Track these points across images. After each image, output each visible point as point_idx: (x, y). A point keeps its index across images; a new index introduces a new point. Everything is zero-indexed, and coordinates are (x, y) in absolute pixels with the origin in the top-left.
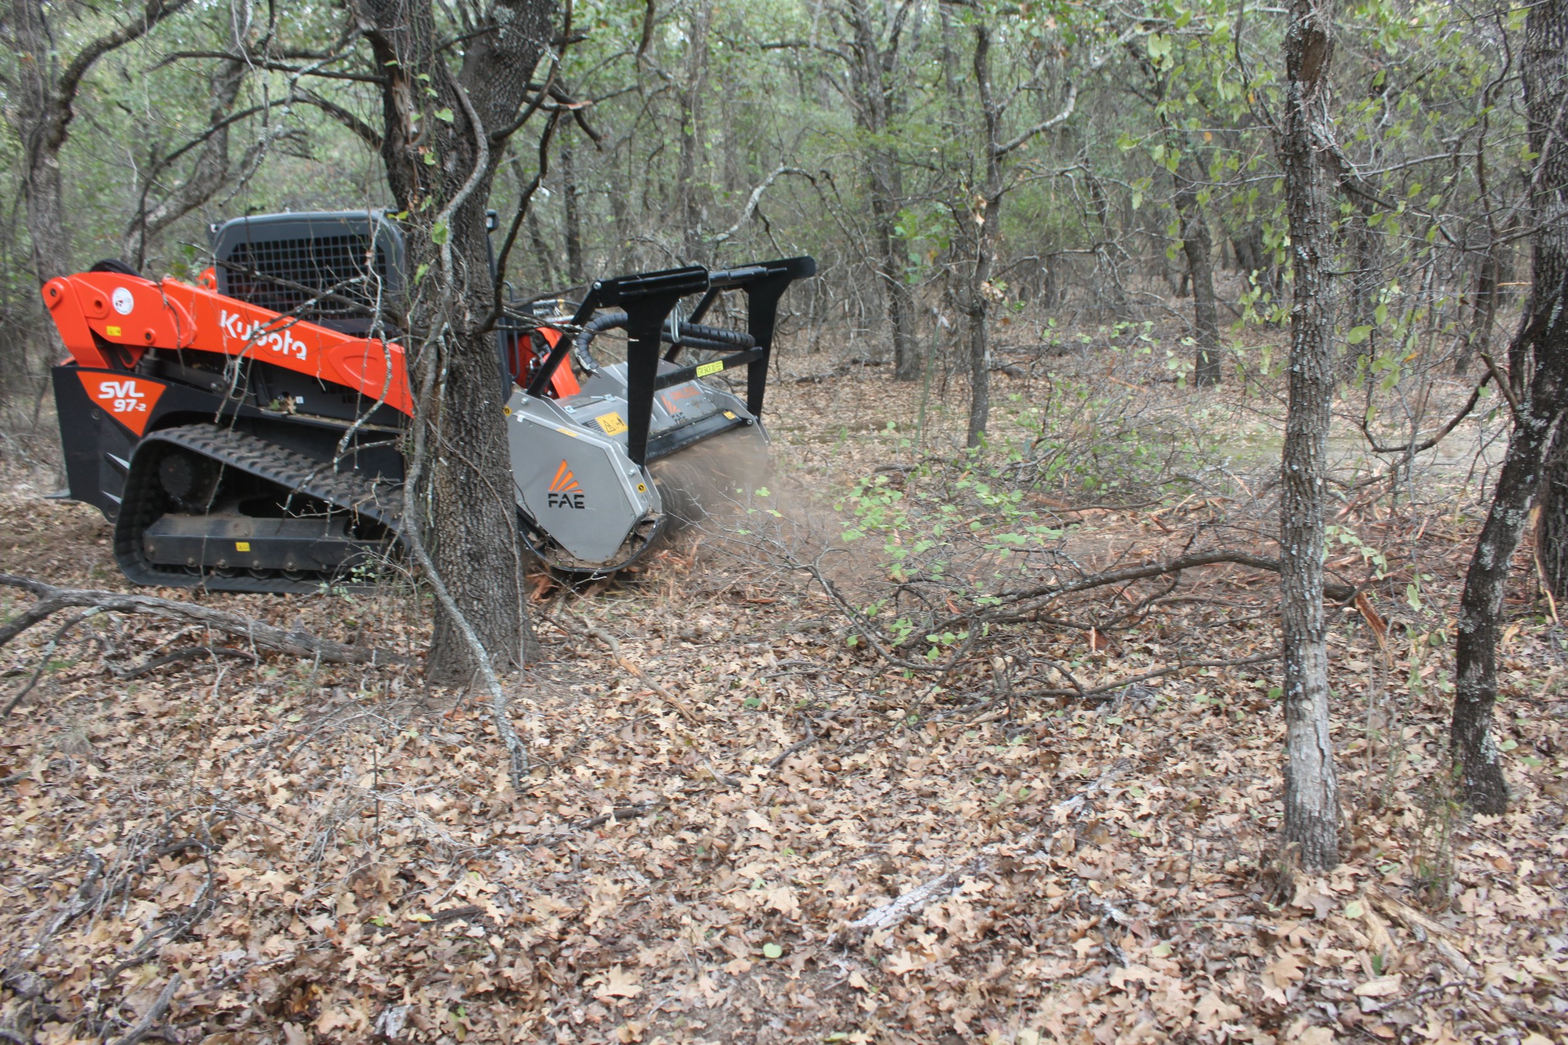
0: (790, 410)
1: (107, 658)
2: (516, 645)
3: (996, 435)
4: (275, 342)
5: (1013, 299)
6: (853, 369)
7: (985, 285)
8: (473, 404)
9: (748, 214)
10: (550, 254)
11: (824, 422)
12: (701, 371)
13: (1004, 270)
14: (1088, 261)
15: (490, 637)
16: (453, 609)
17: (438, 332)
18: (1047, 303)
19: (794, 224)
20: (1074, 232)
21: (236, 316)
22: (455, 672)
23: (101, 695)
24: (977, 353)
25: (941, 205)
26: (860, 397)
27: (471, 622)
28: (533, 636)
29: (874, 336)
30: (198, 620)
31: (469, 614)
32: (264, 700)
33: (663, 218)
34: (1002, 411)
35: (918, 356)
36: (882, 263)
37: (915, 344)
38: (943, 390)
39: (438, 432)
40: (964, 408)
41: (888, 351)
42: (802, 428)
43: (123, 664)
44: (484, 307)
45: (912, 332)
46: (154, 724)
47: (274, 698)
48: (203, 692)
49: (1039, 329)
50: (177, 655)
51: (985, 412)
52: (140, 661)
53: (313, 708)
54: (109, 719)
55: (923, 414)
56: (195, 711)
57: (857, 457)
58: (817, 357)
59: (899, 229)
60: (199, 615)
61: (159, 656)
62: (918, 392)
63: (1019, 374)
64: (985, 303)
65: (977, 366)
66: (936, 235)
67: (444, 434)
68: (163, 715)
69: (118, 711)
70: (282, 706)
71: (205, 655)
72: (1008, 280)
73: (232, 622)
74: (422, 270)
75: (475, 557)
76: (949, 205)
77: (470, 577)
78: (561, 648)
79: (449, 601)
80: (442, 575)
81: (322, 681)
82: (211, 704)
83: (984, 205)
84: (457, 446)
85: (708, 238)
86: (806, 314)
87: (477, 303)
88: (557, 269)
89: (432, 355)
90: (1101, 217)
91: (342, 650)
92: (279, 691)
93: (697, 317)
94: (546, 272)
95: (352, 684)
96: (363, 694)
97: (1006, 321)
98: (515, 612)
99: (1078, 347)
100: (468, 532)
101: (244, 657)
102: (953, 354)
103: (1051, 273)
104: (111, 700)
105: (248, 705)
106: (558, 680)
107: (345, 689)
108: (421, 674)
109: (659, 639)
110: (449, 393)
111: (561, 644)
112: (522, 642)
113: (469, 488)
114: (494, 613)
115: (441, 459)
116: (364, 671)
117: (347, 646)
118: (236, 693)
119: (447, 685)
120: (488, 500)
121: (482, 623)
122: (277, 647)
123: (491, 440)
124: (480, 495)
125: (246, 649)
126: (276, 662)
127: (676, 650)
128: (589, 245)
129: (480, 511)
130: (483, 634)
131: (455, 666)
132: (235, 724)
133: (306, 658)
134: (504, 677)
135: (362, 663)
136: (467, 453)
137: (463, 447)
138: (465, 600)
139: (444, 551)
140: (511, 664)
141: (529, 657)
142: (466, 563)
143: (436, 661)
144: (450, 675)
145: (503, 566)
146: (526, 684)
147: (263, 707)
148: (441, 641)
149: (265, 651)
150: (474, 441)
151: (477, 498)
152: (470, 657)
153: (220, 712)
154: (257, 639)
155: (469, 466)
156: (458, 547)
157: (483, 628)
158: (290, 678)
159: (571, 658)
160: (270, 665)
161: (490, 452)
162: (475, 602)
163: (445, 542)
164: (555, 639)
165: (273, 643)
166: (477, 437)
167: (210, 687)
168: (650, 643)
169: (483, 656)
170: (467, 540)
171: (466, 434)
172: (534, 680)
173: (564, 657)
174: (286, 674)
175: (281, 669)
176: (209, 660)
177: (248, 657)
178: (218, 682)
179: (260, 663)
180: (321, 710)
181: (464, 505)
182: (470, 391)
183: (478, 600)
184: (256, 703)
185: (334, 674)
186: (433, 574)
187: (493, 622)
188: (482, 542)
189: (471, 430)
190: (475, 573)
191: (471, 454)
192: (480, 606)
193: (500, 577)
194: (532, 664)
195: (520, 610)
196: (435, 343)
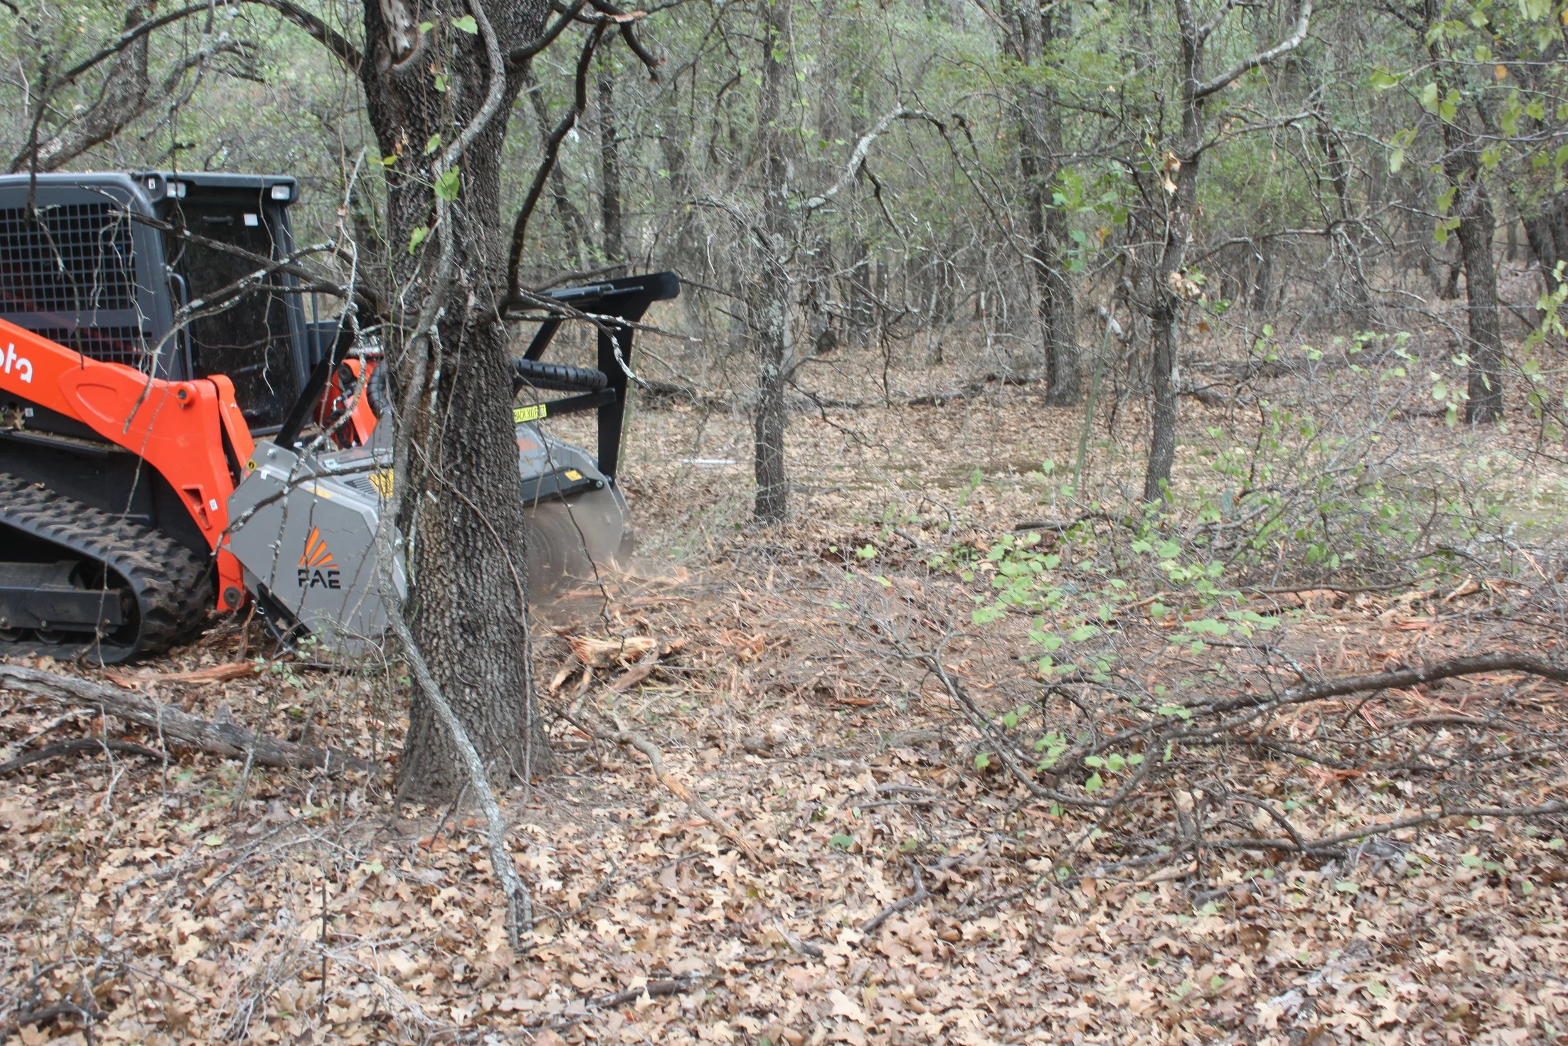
0: (900, 441)
2: (520, 750)
3: (1185, 484)
5: (1212, 298)
6: (988, 388)
7: (1175, 276)
8: (474, 420)
9: (852, 172)
10: (579, 219)
11: (946, 459)
13: (1201, 256)
14: (1318, 246)
15: (486, 739)
16: (438, 699)
17: (430, 320)
18: (1259, 304)
19: (912, 188)
20: (1299, 206)
22: (436, 784)
24: (1161, 371)
25: (1117, 165)
26: (996, 427)
27: (460, 717)
28: (544, 739)
29: (1018, 343)
30: (88, 702)
31: (458, 705)
32: (173, 814)
33: (734, 175)
34: (1192, 451)
35: (1077, 372)
36: (1033, 243)
37: (1074, 355)
38: (1112, 420)
39: (426, 456)
40: (1143, 445)
41: (1036, 365)
42: (916, 467)
44: (493, 288)
45: (1070, 339)
46: (21, 842)
47: (187, 812)
48: (90, 801)
49: (1248, 338)
50: (56, 748)
51: (1170, 452)
52: (5, 755)
53: (241, 827)
55: (1083, 451)
56: (77, 827)
57: (990, 508)
58: (938, 370)
59: (1059, 197)
60: (90, 694)
61: (32, 749)
62: (1076, 419)
63: (1217, 401)
64: (1174, 301)
65: (1160, 389)
66: (1108, 208)
67: (434, 459)
68: (33, 830)
70: (197, 823)
71: (95, 750)
72: (1207, 271)
73: (134, 706)
75: (470, 628)
76: (1128, 165)
77: (462, 656)
78: (581, 757)
79: (432, 687)
80: (424, 651)
81: (255, 791)
82: (101, 818)
83: (1177, 166)
84: (451, 476)
85: (794, 205)
86: (925, 310)
87: (485, 282)
88: (588, 241)
89: (422, 351)
90: (1339, 187)
91: (283, 749)
92: (195, 802)
94: (572, 245)
95: (295, 797)
96: (310, 810)
97: (1203, 326)
98: (522, 705)
99: (1302, 365)
100: (462, 593)
101: (147, 754)
102: (1127, 370)
103: (1267, 263)
105: (151, 820)
106: (576, 800)
107: (286, 802)
108: (389, 786)
109: (716, 750)
110: (443, 403)
111: (582, 751)
112: (529, 747)
113: (466, 534)
114: (493, 706)
115: (429, 493)
116: (312, 780)
117: (289, 745)
118: (136, 804)
119: (425, 802)
120: (490, 552)
121: (475, 719)
122: (194, 743)
123: (496, 470)
124: (480, 544)
125: (151, 743)
126: (192, 763)
127: (738, 765)
128: (633, 209)
129: (479, 566)
130: (476, 733)
131: (436, 776)
132: (132, 846)
133: (234, 758)
134: (503, 794)
135: (309, 768)
136: (464, 486)
137: (459, 479)
138: (454, 687)
139: (427, 619)
140: (512, 776)
141: (538, 768)
142: (457, 637)
143: (411, 769)
144: (429, 788)
145: (507, 642)
146: (533, 805)
147: (171, 823)
148: (419, 742)
149: (177, 746)
150: (474, 471)
151: (475, 548)
152: (457, 765)
153: (112, 829)
154: (168, 730)
155: (466, 504)
156: (447, 614)
157: (476, 725)
158: (210, 785)
159: (594, 770)
160: (184, 767)
161: (494, 486)
162: (467, 690)
163: (429, 606)
164: (574, 744)
165: (189, 737)
166: (478, 465)
167: (100, 794)
168: (703, 754)
169: (475, 764)
170: (459, 604)
171: (464, 461)
172: (544, 800)
173: (585, 769)
174: (204, 779)
175: (198, 773)
176: (101, 757)
177: (154, 754)
178: (111, 787)
179: (170, 764)
180: (251, 831)
181: (457, 557)
182: (470, 403)
183: (472, 687)
184: (162, 818)
185: (271, 782)
186: (412, 649)
187: (491, 718)
188: (480, 608)
189: (470, 455)
190: (469, 650)
191: (470, 487)
192: (474, 695)
193: (502, 656)
194: (541, 777)
195: (528, 704)
196: (426, 335)
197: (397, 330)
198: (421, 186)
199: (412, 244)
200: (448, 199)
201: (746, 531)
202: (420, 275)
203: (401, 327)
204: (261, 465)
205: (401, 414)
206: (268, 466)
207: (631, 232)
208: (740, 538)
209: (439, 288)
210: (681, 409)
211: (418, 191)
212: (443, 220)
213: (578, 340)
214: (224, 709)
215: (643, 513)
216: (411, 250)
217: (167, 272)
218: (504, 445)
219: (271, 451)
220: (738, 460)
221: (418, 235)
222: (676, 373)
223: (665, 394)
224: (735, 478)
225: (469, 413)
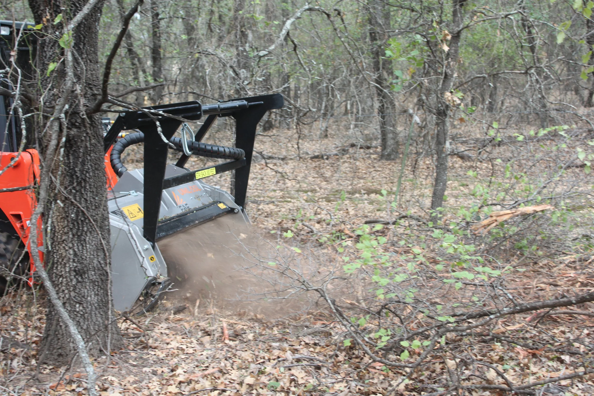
0: (305, 177)
2: (105, 337)
3: (452, 201)
5: (466, 105)
6: (351, 150)
7: (448, 94)
8: (83, 163)
9: (282, 38)
10: (139, 60)
11: (329, 187)
12: (198, 175)
13: (461, 84)
14: (521, 79)
15: (87, 331)
16: (62, 310)
17: (61, 111)
18: (491, 109)
19: (313, 47)
20: (511, 58)
22: (60, 355)
24: (440, 143)
25: (418, 36)
26: (355, 170)
27: (74, 319)
28: (118, 330)
29: (367, 127)
31: (72, 313)
33: (221, 39)
34: (456, 184)
35: (397, 143)
36: (375, 76)
37: (395, 134)
38: (415, 168)
39: (57, 182)
40: (430, 181)
41: (376, 139)
42: (313, 191)
44: (94, 95)
45: (394, 126)
49: (485, 126)
51: (445, 184)
55: (400, 184)
57: (352, 212)
58: (326, 141)
59: (388, 53)
62: (396, 167)
63: (469, 158)
64: (447, 107)
65: (440, 152)
66: (414, 58)
67: (62, 184)
72: (464, 91)
74: (52, 66)
75: (79, 273)
76: (424, 36)
77: (75, 287)
78: (137, 341)
79: (59, 303)
80: (54, 285)
83: (449, 37)
84: (70, 193)
85: (252, 55)
86: (319, 110)
87: (89, 92)
88: (144, 72)
89: (56, 127)
90: (532, 49)
93: (200, 135)
94: (136, 73)
97: (462, 120)
98: (106, 313)
99: (512, 140)
100: (75, 255)
102: (423, 142)
103: (495, 88)
106: (135, 363)
108: (34, 356)
109: (208, 337)
110: (66, 155)
111: (138, 337)
112: (110, 335)
113: (78, 223)
114: (91, 314)
115: (58, 201)
119: (54, 364)
120: (91, 232)
121: (81, 320)
123: (95, 190)
124: (85, 229)
129: (85, 240)
130: (82, 328)
131: (60, 351)
134: (95, 360)
136: (78, 198)
137: (75, 194)
138: (70, 304)
139: (57, 267)
140: (101, 351)
141: (115, 346)
142: (72, 277)
143: (46, 347)
144: (56, 357)
145: (99, 280)
146: (111, 366)
148: (52, 333)
150: (83, 190)
151: (83, 230)
152: (71, 345)
155: (79, 207)
156: (67, 265)
157: (82, 324)
159: (144, 348)
161: (94, 198)
162: (78, 305)
163: (58, 261)
164: (134, 334)
166: (85, 187)
168: (202, 339)
169: (81, 344)
170: (74, 260)
171: (77, 185)
172: (117, 363)
173: (140, 347)
181: (73, 235)
182: (81, 154)
183: (80, 304)
186: (48, 283)
187: (90, 320)
188: (85, 262)
189: (81, 182)
190: (79, 284)
191: (80, 199)
192: (81, 308)
193: (96, 287)
194: (116, 351)
195: (110, 312)
196: (58, 119)
207: (167, 67)
209: (65, 94)
218: (99, 177)
225: (80, 160)
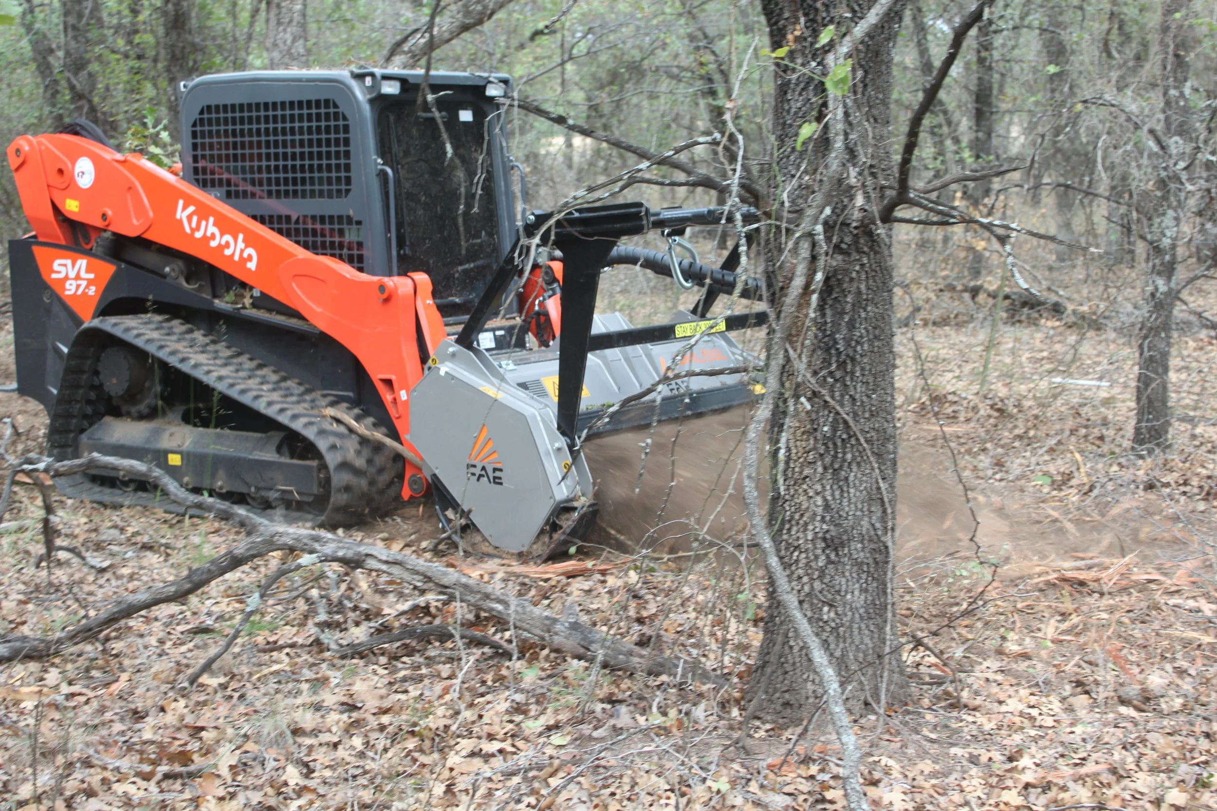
1: (318, 625)
2: (877, 677)
4: (227, 245)
8: (851, 325)
16: (798, 615)
17: (816, 219)
21: (191, 209)
22: (787, 704)
23: (307, 674)
27: (818, 635)
30: (442, 588)
31: (817, 624)
32: (519, 709)
43: (338, 635)
44: (882, 188)
46: (373, 722)
47: (534, 709)
48: (438, 688)
50: (408, 632)
52: (359, 634)
53: (586, 729)
54: (317, 707)
56: (427, 714)
60: (445, 581)
61: (384, 629)
67: (808, 364)
68: (386, 711)
69: (329, 698)
70: (543, 721)
71: (444, 636)
73: (487, 596)
74: (806, 130)
75: (834, 544)
77: (822, 572)
78: (939, 691)
79: (791, 600)
80: (784, 563)
81: (602, 693)
82: (449, 705)
84: (823, 383)
85: (1197, 105)
87: (873, 182)
88: (956, 140)
89: (805, 251)
91: (630, 653)
92: (540, 699)
95: (641, 703)
96: (657, 719)
98: (881, 629)
100: (827, 507)
101: (494, 646)
104: (321, 682)
105: (497, 713)
106: (933, 736)
107: (632, 708)
108: (737, 702)
109: (1085, 697)
110: (821, 308)
111: (940, 684)
112: (886, 674)
113: (835, 444)
114: (850, 627)
115: (803, 399)
116: (659, 687)
117: (637, 649)
118: (482, 695)
119: (774, 722)
120: (859, 464)
121: (831, 639)
122: (542, 638)
123: (871, 380)
124: (849, 456)
125: (499, 636)
126: (537, 659)
127: (1111, 716)
128: (1004, 106)
129: (847, 479)
130: (832, 655)
131: (787, 696)
132: (479, 738)
133: (580, 658)
134: (855, 721)
135: (658, 675)
136: (837, 394)
137: (832, 386)
138: (812, 604)
139: (789, 530)
140: (867, 704)
141: (894, 698)
142: (819, 552)
143: (763, 685)
144: (779, 708)
145: (871, 561)
146: (887, 737)
147: (518, 718)
148: (773, 658)
149: (524, 641)
150: (848, 378)
151: (844, 460)
152: (810, 686)
153: (460, 718)
154: (518, 624)
155: (838, 413)
156: (810, 527)
157: (832, 646)
158: (556, 684)
159: (953, 706)
160: (530, 662)
161: (868, 396)
162: (826, 609)
163: (792, 518)
164: (932, 676)
165: (538, 632)
166: (853, 373)
167: (449, 682)
168: (1071, 700)
169: (834, 687)
170: (823, 517)
171: (838, 368)
172: (898, 733)
173: (943, 704)
174: (550, 676)
175: (543, 669)
176: (449, 645)
177: (500, 647)
178: (460, 676)
179: (519, 659)
180: (596, 734)
181: (825, 468)
182: (848, 307)
183: (831, 606)
184: (507, 712)
185: (618, 686)
186: (774, 561)
187: (849, 641)
188: (845, 523)
189: (844, 362)
190: (831, 566)
191: (842, 396)
192: (832, 615)
193: (864, 576)
194: (895, 707)
195: (888, 628)
196: (810, 235)
197: (778, 227)
198: (811, 79)
199: (801, 139)
200: (839, 94)
201: (1123, 461)
202: (806, 172)
203: (784, 225)
204: (442, 362)
205: (778, 317)
206: (447, 363)
207: (1002, 132)
208: (1115, 468)
209: (826, 187)
210: (1049, 324)
211: (808, 84)
212: (835, 114)
213: (939, 246)
214: (571, 607)
215: (1006, 434)
216: (799, 147)
217: (377, 164)
218: (881, 354)
219: (451, 350)
220: (1113, 383)
221: (808, 130)
222: (1045, 284)
223: (1032, 307)
224: (1108, 402)
225: (847, 318)
